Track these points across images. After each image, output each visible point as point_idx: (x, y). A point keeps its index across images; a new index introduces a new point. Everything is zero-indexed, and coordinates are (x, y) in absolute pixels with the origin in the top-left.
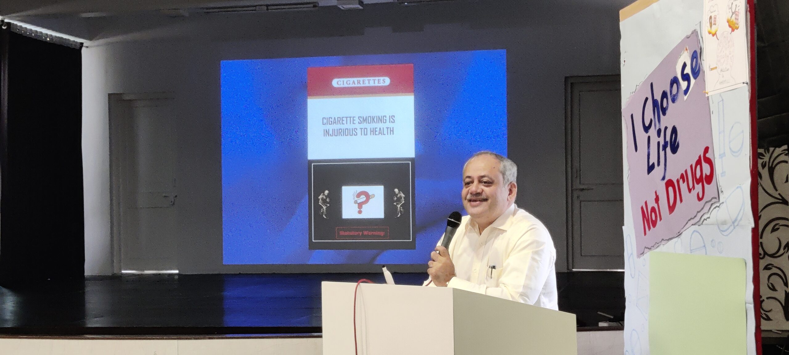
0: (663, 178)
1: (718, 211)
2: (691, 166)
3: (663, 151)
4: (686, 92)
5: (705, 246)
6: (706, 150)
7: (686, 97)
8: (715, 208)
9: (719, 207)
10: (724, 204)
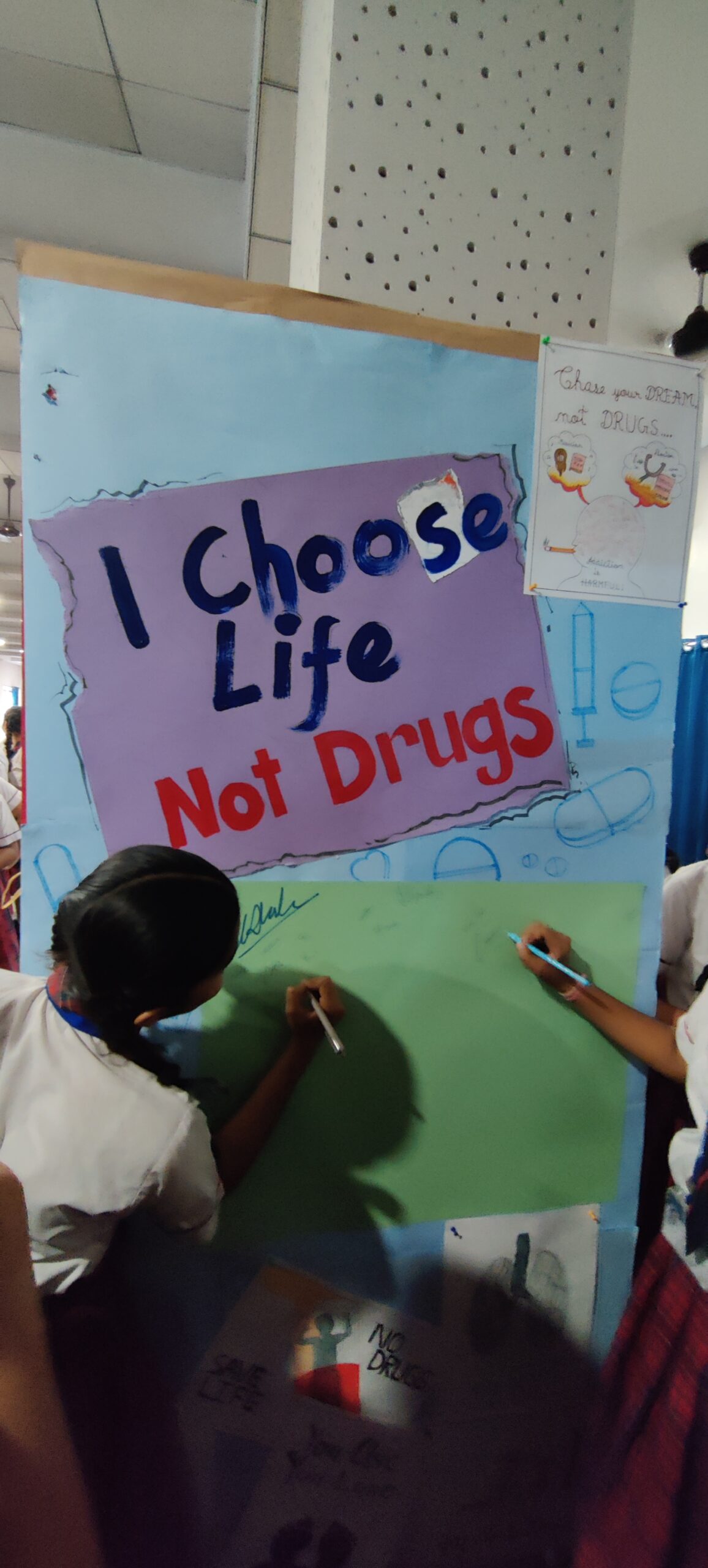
0: (308, 725)
1: (561, 804)
2: (450, 717)
3: (306, 664)
4: (435, 565)
5: (496, 865)
6: (525, 692)
7: (434, 577)
8: (550, 799)
9: (564, 798)
10: (583, 794)
